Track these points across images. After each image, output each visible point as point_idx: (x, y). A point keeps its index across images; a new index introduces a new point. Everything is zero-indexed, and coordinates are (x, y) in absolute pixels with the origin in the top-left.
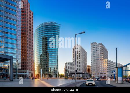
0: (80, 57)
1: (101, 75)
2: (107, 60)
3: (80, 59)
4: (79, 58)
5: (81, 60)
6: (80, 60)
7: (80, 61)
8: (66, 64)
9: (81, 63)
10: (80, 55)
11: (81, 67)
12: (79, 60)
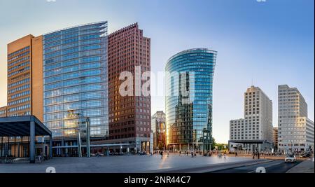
0: (258, 109)
1: (296, 147)
2: (304, 118)
3: (258, 112)
4: (256, 111)
5: (260, 115)
6: (258, 115)
7: (258, 117)
8: (232, 122)
9: (260, 121)
10: (258, 106)
11: (260, 130)
12: (256, 115)
